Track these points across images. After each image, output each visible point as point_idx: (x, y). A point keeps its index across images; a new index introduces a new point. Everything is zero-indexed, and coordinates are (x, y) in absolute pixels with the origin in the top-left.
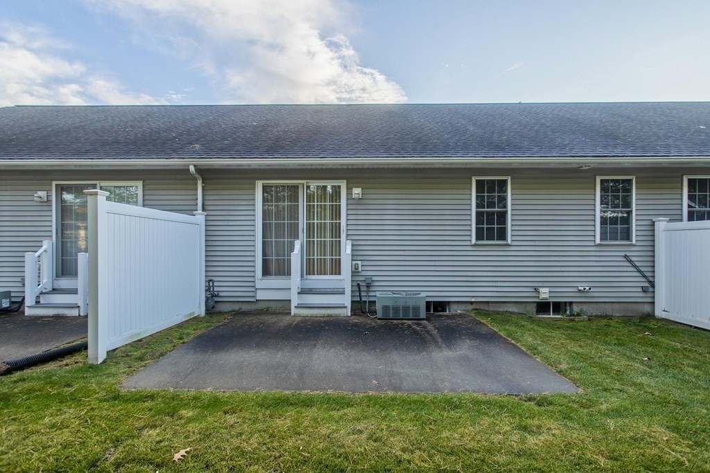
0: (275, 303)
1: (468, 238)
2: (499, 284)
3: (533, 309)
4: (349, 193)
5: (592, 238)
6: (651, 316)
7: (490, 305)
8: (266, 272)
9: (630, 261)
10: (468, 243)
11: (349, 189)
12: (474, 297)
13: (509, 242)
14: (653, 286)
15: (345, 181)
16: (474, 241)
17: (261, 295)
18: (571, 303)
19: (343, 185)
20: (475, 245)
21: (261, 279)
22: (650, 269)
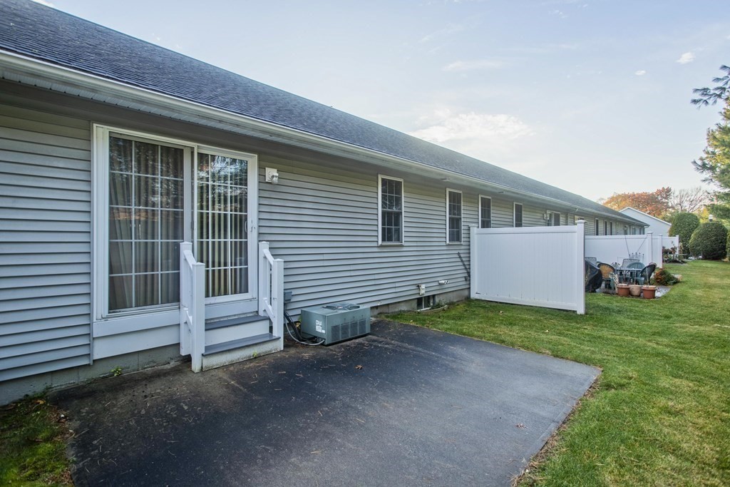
0: (136, 357)
1: (375, 239)
2: (397, 285)
3: (414, 304)
4: (262, 175)
5: (444, 240)
6: (468, 298)
7: (390, 306)
8: (117, 302)
9: (460, 257)
10: (375, 244)
11: (261, 168)
12: (379, 301)
13: (403, 243)
14: (469, 276)
15: (256, 156)
16: (380, 243)
17: (101, 351)
18: (434, 296)
19: (252, 161)
20: (381, 246)
21: (106, 318)
22: (467, 259)
